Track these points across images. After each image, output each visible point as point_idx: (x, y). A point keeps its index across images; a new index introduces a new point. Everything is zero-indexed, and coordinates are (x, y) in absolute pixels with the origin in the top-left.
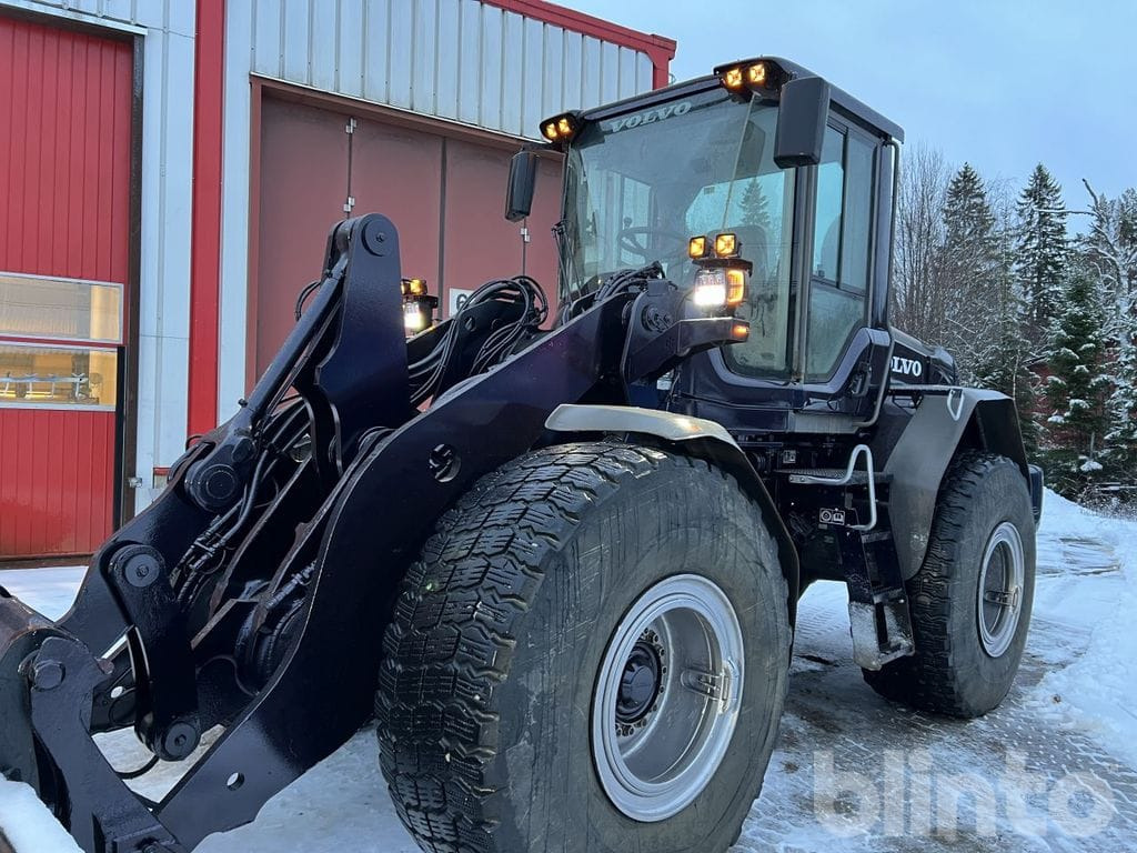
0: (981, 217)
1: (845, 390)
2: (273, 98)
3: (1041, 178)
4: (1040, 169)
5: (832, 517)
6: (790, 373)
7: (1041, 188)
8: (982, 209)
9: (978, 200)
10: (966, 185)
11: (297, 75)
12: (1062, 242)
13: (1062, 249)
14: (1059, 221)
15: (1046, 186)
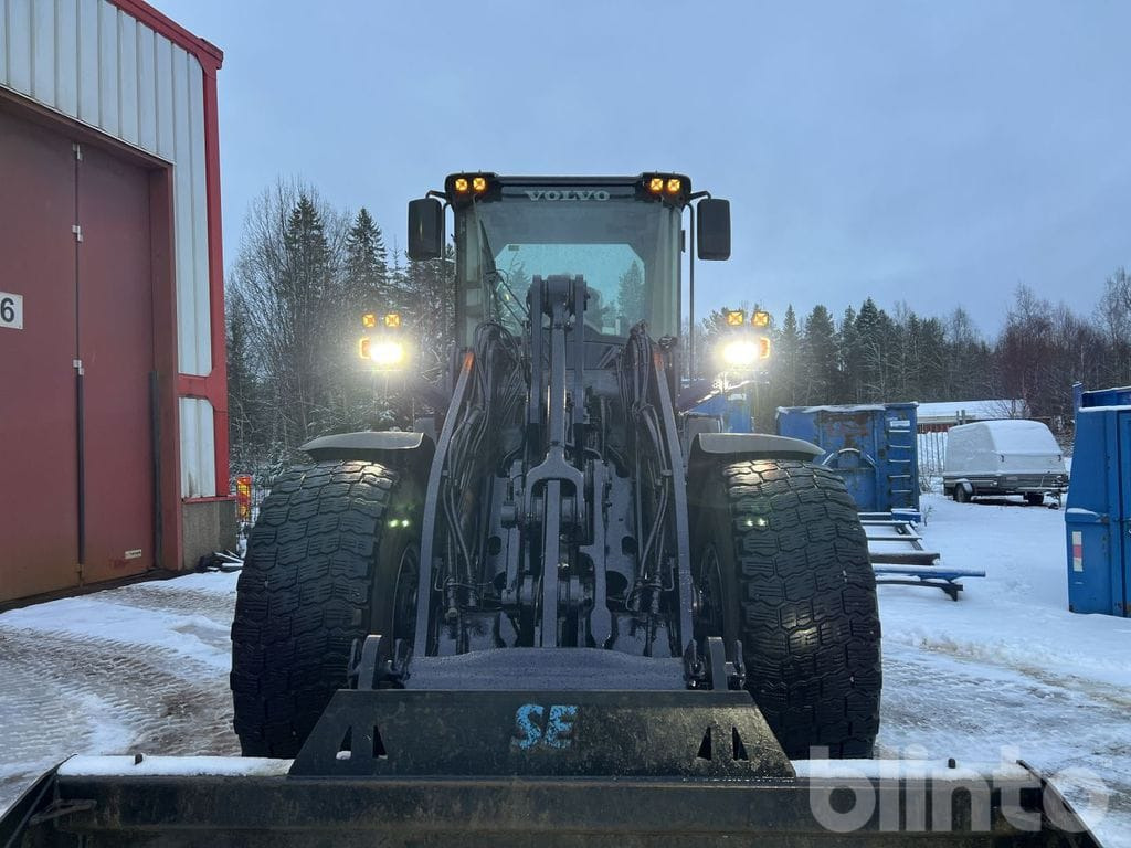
3: (365, 219)
4: (364, 211)
7: (365, 228)
8: (320, 241)
9: (316, 232)
10: (305, 217)
12: (385, 278)
13: (385, 284)
14: (380, 259)
15: (370, 228)
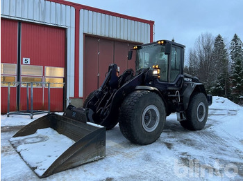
0: (222, 45)
1: (176, 84)
2: (87, 36)
4: (235, 34)
5: (174, 101)
6: (168, 81)
7: (236, 39)
8: (223, 43)
10: (219, 38)
11: (90, 33)
12: (241, 50)
